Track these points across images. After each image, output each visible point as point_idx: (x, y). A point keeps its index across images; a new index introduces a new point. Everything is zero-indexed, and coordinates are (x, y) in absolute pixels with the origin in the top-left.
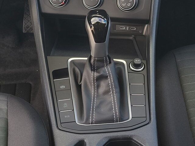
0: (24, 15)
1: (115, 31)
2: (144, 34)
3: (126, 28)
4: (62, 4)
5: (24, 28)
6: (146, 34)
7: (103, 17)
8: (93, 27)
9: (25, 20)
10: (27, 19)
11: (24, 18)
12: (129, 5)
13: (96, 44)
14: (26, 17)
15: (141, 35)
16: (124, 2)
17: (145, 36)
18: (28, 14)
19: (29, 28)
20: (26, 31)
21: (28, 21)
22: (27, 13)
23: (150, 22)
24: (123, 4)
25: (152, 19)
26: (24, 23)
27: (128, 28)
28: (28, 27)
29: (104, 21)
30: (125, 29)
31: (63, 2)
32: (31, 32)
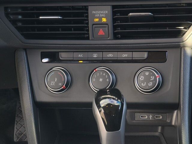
0: (16, 118)
1: (134, 121)
2: (173, 124)
3: (149, 117)
4: (62, 88)
5: (16, 135)
6: (177, 124)
7: (116, 99)
8: (103, 111)
9: (17, 124)
10: (19, 122)
11: (16, 122)
12: (150, 84)
13: (108, 133)
14: (18, 121)
15: (170, 125)
16: (143, 82)
17: (174, 127)
18: (21, 116)
19: (23, 134)
20: (18, 139)
21: (22, 125)
22: (19, 115)
23: (180, 107)
24: (142, 84)
25: (183, 101)
26: (16, 128)
27: (151, 117)
28: (20, 134)
29: (118, 103)
30: (147, 118)
31: (64, 86)
32: (25, 140)
